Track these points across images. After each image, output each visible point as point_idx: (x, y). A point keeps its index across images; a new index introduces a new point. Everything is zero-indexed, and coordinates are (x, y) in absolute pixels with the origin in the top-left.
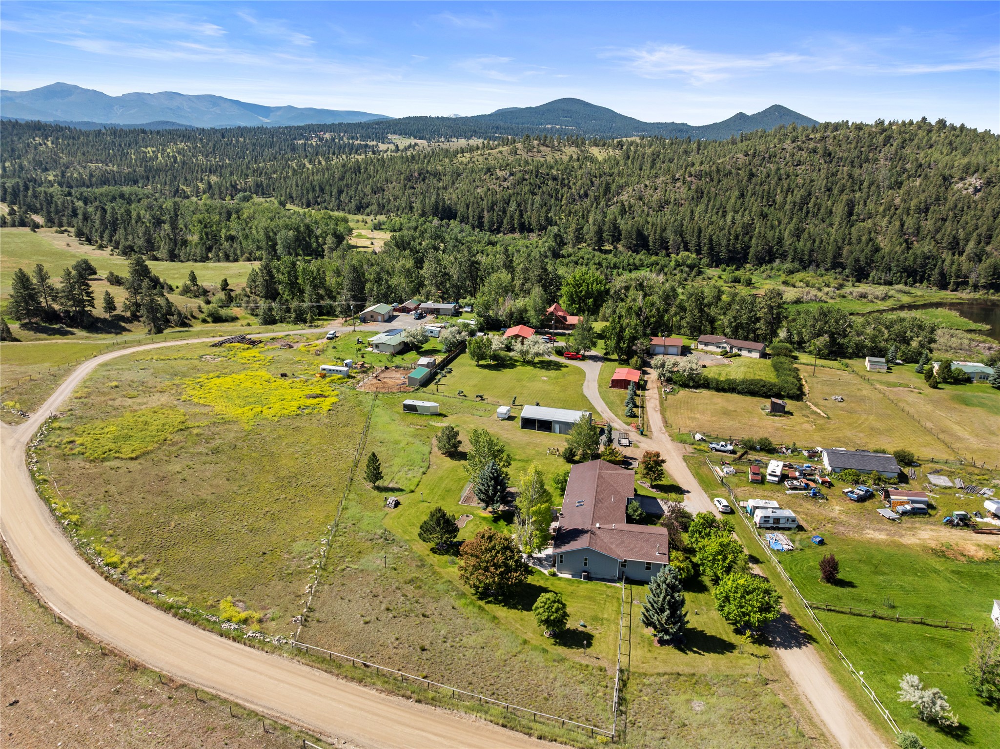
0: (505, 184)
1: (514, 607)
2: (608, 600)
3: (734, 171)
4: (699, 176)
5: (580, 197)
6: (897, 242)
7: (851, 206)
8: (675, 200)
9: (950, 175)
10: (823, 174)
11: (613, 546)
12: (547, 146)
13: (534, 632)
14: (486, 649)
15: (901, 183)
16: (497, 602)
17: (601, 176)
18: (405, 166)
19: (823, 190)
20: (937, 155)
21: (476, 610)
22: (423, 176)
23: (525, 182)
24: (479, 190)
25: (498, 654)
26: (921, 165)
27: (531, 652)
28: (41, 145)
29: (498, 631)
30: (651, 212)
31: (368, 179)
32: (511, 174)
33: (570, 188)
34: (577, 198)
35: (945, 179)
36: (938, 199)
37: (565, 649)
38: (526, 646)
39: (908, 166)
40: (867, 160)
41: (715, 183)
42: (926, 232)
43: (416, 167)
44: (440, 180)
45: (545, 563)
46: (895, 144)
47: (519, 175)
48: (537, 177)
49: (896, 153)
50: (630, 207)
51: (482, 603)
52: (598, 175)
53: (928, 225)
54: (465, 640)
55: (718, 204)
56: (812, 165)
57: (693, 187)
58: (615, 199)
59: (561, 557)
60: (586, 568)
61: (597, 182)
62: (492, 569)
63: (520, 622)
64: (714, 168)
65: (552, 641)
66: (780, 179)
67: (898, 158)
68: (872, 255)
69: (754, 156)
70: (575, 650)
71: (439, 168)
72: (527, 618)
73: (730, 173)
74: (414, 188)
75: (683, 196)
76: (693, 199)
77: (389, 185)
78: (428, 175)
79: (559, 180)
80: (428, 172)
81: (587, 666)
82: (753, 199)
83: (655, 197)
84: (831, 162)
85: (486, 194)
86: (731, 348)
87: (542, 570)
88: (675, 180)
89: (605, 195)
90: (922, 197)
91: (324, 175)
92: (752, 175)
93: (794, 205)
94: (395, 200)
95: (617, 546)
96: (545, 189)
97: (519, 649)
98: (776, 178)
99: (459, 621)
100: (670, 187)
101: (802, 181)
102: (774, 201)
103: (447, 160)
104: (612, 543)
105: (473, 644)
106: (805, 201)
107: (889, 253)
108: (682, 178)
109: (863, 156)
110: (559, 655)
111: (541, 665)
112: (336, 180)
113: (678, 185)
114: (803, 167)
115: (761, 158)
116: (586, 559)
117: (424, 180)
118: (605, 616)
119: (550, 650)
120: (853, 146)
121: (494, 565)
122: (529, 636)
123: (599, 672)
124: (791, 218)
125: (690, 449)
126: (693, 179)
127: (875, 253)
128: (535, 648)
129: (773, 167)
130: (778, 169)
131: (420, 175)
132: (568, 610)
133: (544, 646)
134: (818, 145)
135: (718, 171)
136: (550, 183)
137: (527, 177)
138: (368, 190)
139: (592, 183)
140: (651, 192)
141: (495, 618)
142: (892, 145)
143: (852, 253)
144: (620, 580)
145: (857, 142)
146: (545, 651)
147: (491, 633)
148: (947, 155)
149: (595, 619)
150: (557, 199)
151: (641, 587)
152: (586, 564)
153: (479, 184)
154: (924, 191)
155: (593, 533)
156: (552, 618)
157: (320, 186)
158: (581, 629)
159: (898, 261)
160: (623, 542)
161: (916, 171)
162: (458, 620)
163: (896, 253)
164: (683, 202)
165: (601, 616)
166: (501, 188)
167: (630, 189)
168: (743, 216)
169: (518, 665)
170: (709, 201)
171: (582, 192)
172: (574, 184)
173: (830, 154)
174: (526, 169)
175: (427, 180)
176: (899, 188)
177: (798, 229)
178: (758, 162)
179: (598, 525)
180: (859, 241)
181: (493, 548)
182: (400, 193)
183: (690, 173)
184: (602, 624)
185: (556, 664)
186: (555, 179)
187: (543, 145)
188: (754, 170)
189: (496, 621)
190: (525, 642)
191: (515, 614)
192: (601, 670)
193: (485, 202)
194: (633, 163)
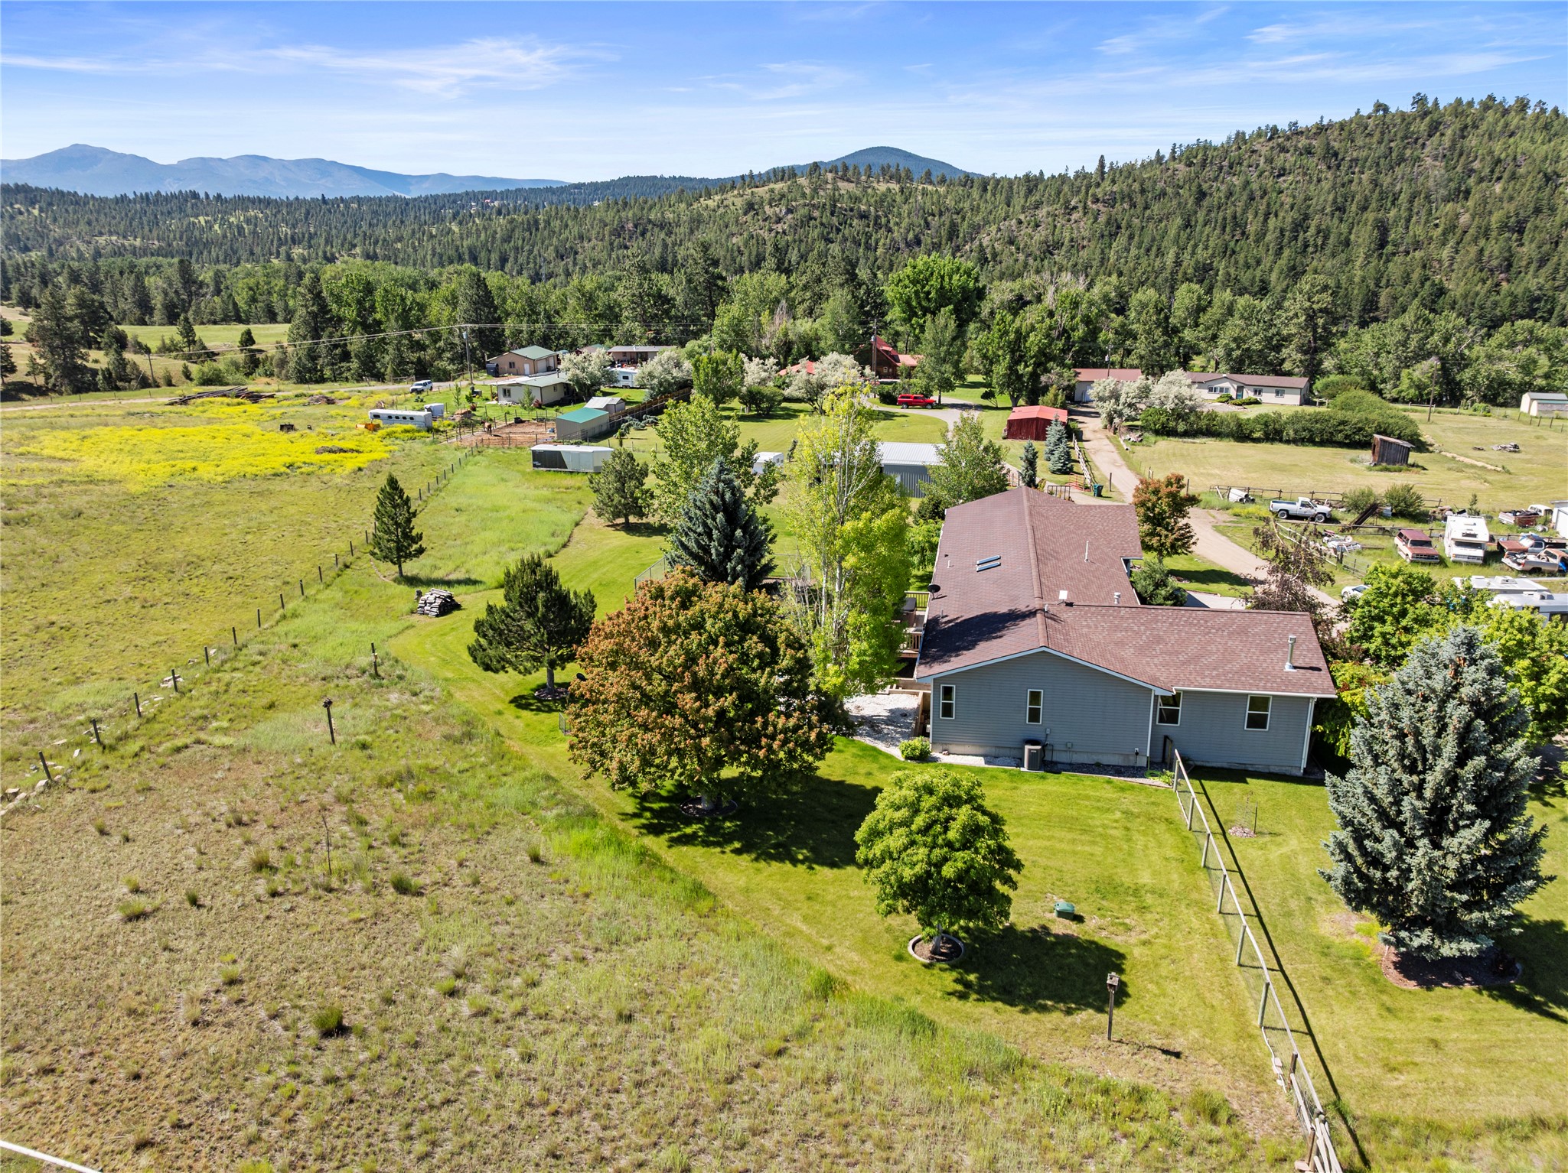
0: (779, 227)
1: (783, 854)
2: (1134, 824)
3: (1169, 190)
4: (1111, 202)
5: (908, 245)
6: (1476, 278)
7: (1383, 228)
8: (1072, 240)
9: (1555, 173)
10: (1326, 185)
11: (1128, 653)
12: (849, 181)
13: (866, 942)
14: (643, 1022)
15: (1467, 193)
16: (715, 838)
17: (941, 214)
18: (611, 214)
19: (1328, 210)
20: (1525, 145)
21: (626, 865)
22: (642, 229)
23: (812, 223)
24: (735, 240)
25: (698, 1046)
26: (1499, 161)
27: (854, 1034)
28: (21, 213)
29: (707, 942)
30: (1031, 261)
31: (550, 237)
32: (790, 211)
33: (890, 230)
34: (902, 246)
35: (1548, 179)
36: (1538, 211)
37: (1012, 1012)
38: (831, 1006)
39: (1476, 165)
40: (1401, 160)
41: (1139, 209)
42: (1524, 263)
43: (630, 215)
44: (669, 233)
45: (886, 729)
46: (1449, 132)
47: (803, 211)
48: (832, 214)
49: (1452, 148)
50: (995, 255)
51: (657, 844)
52: (936, 212)
53: (1527, 250)
54: (550, 983)
55: (1147, 240)
56: (1305, 174)
57: (1102, 219)
58: (967, 247)
59: (948, 692)
60: (1036, 729)
61: (935, 222)
62: (688, 700)
63: (805, 907)
64: (1136, 186)
65: (948, 979)
66: (1252, 199)
67: (1455, 153)
68: (1434, 302)
69: (1204, 164)
70: (1055, 1018)
71: (670, 216)
72: (831, 894)
73: (1164, 193)
74: (626, 248)
75: (1086, 234)
76: (1103, 236)
77: (586, 244)
78: (650, 227)
79: (872, 218)
80: (650, 221)
81: (1139, 1095)
82: (1207, 230)
83: (1037, 237)
84: (1338, 166)
85: (746, 244)
86: (1240, 389)
87: (881, 746)
88: (1069, 210)
89: (950, 239)
90: (1511, 207)
91: (479, 236)
92: (1202, 195)
93: (1282, 235)
94: (594, 266)
95: (1141, 650)
96: (847, 232)
97: (798, 1020)
98: (1245, 197)
99: (549, 908)
100: (1061, 221)
101: (1289, 200)
102: (1243, 233)
103: (683, 206)
104: (1120, 644)
105: (585, 1004)
106: (1300, 226)
107: (1465, 296)
108: (1081, 206)
109: (1394, 155)
110: (989, 1044)
111: (909, 1096)
112: (498, 242)
113: (1075, 216)
114: (1291, 178)
115: (1215, 168)
116: (1035, 697)
117: (643, 234)
118: (1145, 878)
119: (942, 1020)
120: (1375, 139)
121: (698, 686)
122: (844, 959)
123: (1206, 1128)
124: (1279, 252)
125: (1224, 517)
126: (1100, 206)
127: (1439, 297)
128: (875, 1016)
129: (1237, 181)
130: (1247, 183)
131: (636, 226)
132: (1016, 841)
133: (915, 1002)
134: (1314, 142)
135: (1143, 191)
136: (855, 222)
137: (816, 214)
138: (550, 253)
139: (928, 225)
140: (1029, 230)
141: (698, 891)
142: (1442, 135)
143: (1395, 299)
144: (1160, 763)
145: (1383, 133)
146: (920, 1025)
147: (674, 950)
148: (1543, 143)
149: (1107, 889)
150: (868, 247)
151: (1237, 787)
152: (1034, 715)
153: (734, 229)
154: (1511, 199)
155: (1050, 616)
156: (948, 871)
157: (470, 252)
158: (1061, 927)
159: (1481, 308)
160: (1159, 640)
161: (1492, 171)
162: (545, 905)
163: (1477, 294)
164: (1085, 243)
165: (1127, 880)
166: (773, 234)
167: (994, 228)
168: (1193, 253)
169: (791, 1103)
170: (1131, 237)
171: (911, 236)
172: (897, 224)
173: (1336, 154)
174: (815, 201)
175: (648, 234)
176: (1466, 199)
177: (1294, 268)
178: (1212, 175)
179: (1063, 595)
180: (1407, 280)
181: (698, 626)
182: (604, 256)
183: (1094, 195)
184: (1143, 909)
185: (982, 1089)
186: (863, 216)
187: (842, 178)
188: (1205, 186)
189: (704, 905)
190: (827, 987)
191: (785, 878)
192: (1213, 1116)
193: (745, 258)
194: (994, 195)
